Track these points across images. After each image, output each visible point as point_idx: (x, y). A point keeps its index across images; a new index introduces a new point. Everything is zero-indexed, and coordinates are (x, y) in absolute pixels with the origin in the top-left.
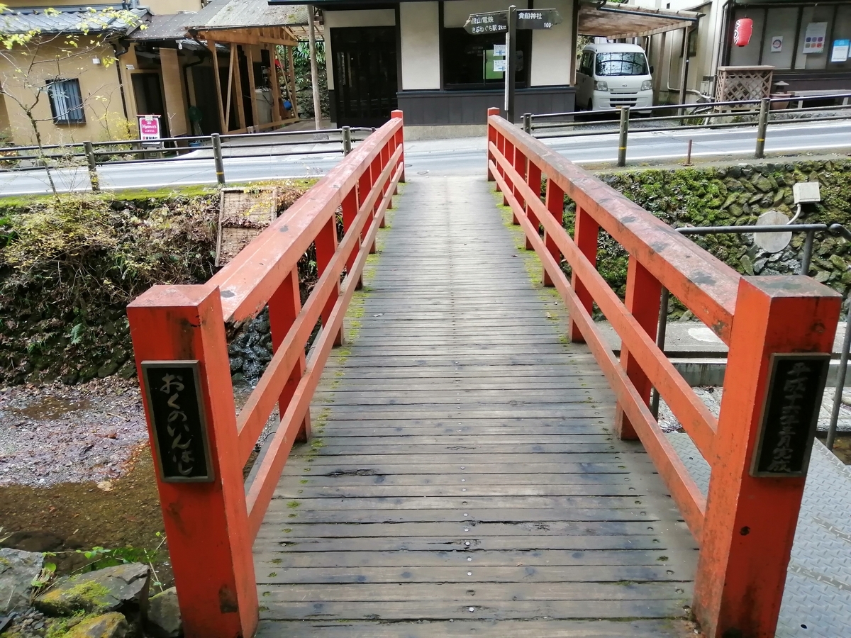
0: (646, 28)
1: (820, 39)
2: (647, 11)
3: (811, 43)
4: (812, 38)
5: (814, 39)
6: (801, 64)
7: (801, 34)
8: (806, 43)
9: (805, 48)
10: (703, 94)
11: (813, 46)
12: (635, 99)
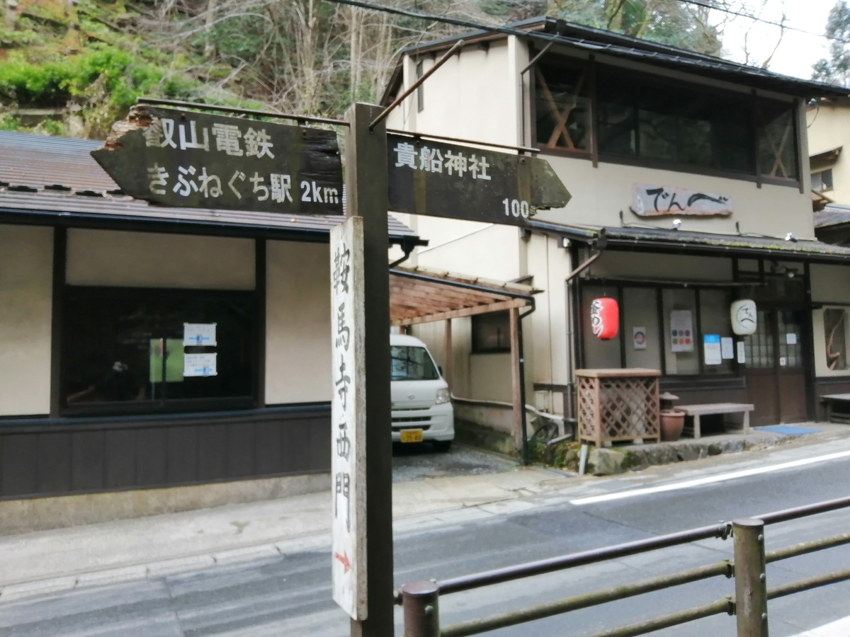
0: (413, 312)
1: (687, 333)
2: (460, 280)
3: (678, 337)
4: (678, 330)
5: (681, 333)
6: (672, 368)
7: (666, 327)
8: (673, 337)
9: (673, 345)
10: (542, 411)
11: (681, 342)
12: (428, 418)
